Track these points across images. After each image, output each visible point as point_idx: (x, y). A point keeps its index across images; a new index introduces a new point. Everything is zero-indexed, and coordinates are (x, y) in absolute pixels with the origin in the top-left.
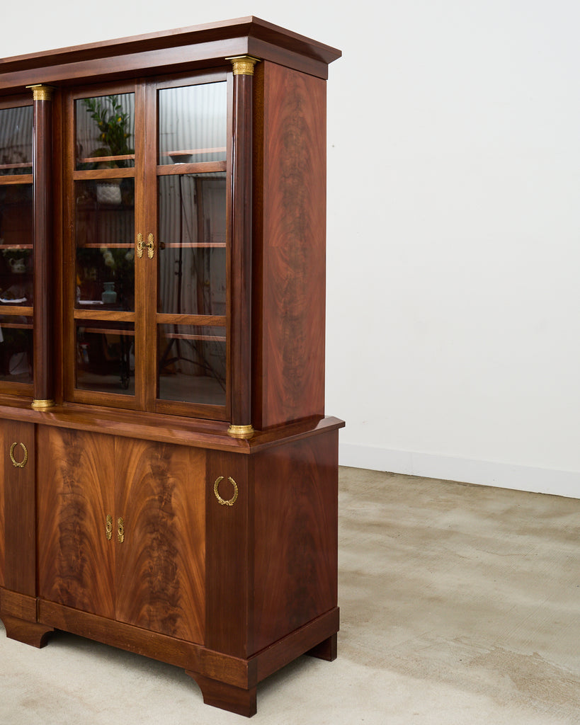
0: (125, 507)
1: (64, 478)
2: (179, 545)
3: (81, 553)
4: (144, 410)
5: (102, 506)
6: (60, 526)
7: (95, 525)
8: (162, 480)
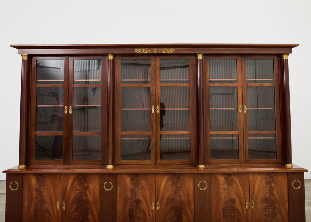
0: (254, 197)
1: (225, 191)
2: (277, 206)
3: (234, 217)
4: (243, 163)
5: (244, 198)
6: (223, 209)
7: (240, 205)
8: (270, 185)
